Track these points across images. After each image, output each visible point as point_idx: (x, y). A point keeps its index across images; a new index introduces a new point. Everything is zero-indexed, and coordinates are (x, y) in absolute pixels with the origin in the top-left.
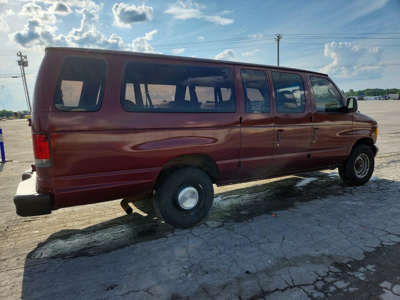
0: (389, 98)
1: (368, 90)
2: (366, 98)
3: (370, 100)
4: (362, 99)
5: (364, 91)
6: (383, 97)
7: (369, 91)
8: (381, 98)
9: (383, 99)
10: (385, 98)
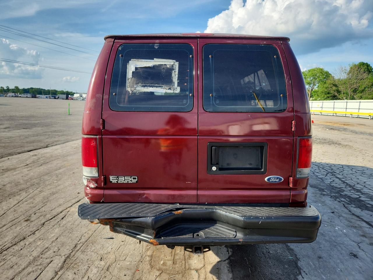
0: (58, 97)
1: (32, 88)
2: (39, 96)
3: (42, 98)
4: (35, 97)
5: (28, 89)
6: (52, 96)
7: (33, 90)
8: (51, 97)
9: (52, 98)
10: (54, 98)
